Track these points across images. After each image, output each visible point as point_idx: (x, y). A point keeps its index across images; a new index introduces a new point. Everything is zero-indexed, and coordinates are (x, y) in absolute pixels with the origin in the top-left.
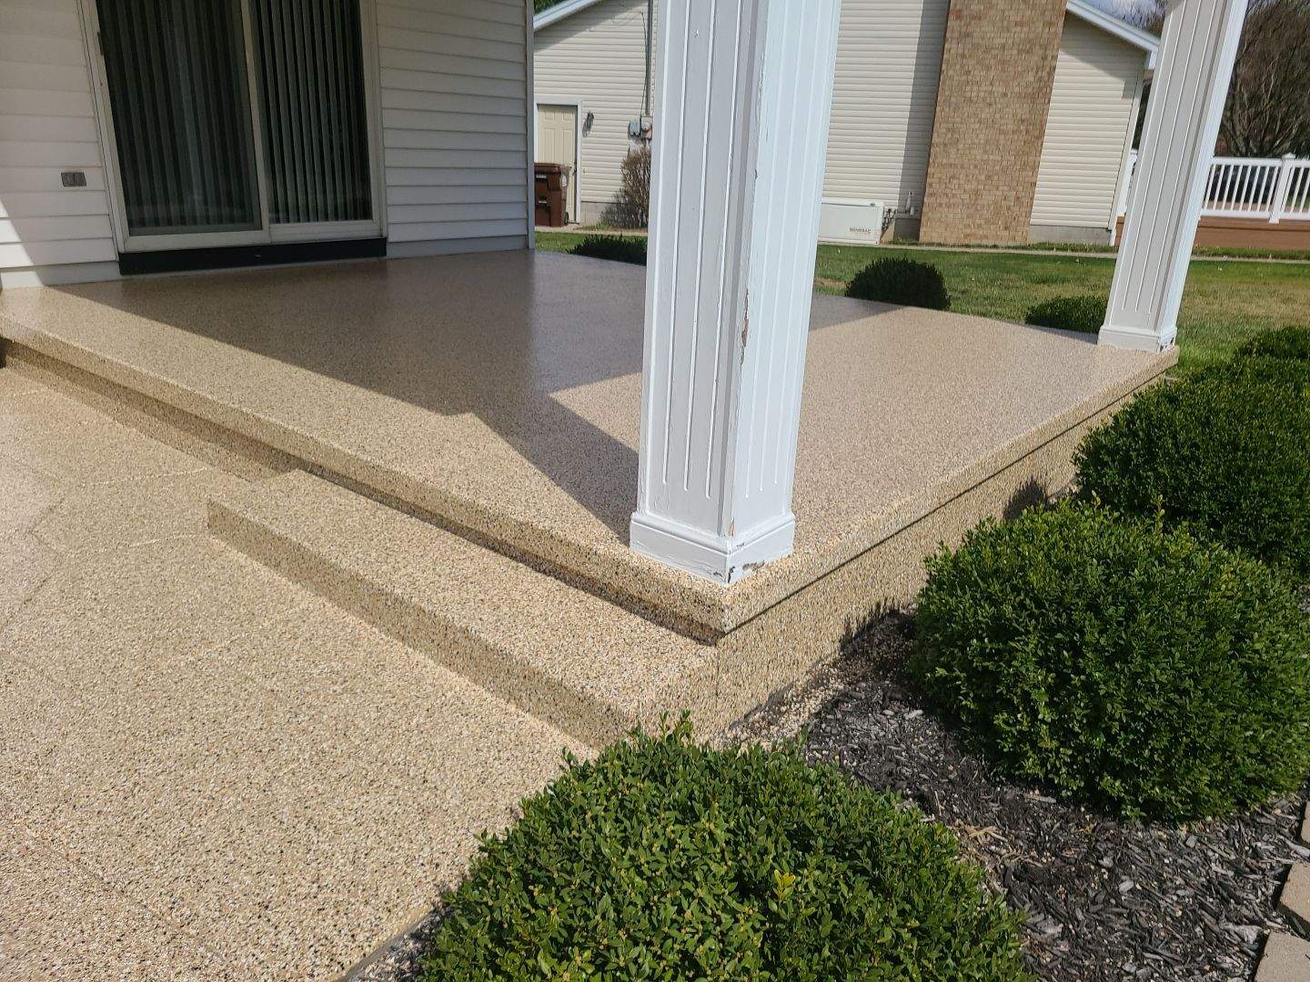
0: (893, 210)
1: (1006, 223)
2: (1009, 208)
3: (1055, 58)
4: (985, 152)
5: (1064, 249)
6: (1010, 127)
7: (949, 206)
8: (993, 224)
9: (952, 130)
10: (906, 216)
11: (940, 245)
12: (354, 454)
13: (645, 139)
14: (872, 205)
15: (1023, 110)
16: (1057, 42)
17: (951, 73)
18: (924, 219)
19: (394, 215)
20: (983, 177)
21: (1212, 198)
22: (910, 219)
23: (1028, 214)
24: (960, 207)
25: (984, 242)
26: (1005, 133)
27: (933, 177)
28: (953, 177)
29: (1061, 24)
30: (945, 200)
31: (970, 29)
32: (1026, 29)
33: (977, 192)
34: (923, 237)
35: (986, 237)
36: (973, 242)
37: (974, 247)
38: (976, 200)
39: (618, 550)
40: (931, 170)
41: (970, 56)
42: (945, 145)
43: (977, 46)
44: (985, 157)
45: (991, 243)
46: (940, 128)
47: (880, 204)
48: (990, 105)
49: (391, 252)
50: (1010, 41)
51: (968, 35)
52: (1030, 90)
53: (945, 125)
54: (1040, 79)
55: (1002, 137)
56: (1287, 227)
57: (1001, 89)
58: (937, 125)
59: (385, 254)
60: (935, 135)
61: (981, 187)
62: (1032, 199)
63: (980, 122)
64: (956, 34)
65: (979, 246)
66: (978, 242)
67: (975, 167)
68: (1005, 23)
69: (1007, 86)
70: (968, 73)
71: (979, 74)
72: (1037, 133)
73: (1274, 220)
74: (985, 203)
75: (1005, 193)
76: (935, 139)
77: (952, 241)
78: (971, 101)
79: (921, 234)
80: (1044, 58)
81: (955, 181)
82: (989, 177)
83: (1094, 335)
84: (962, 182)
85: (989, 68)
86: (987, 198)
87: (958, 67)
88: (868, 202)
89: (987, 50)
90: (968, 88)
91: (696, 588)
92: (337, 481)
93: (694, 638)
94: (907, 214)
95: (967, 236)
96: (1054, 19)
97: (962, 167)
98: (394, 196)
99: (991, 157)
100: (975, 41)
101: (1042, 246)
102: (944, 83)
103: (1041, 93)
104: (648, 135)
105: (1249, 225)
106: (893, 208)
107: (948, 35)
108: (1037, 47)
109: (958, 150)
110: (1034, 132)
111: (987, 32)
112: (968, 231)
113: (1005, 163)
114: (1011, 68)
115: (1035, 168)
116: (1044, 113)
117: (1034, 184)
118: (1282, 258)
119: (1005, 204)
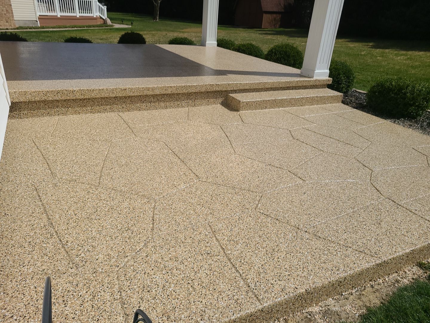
1: (6, 20)
2: (5, 14)
8: (2, 20)
23: (13, 17)
45: (5, 28)
62: (12, 11)
73: (78, 16)
75: (2, 9)
101: (22, 28)
117: (11, 5)
118: (81, 28)
119: (3, 12)
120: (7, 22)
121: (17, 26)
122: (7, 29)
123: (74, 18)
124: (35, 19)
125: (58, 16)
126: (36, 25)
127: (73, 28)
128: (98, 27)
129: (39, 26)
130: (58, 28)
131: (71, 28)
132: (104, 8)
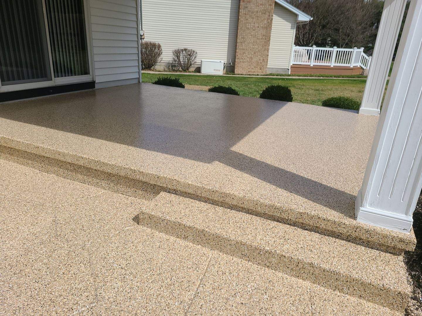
0: (225, 63)
1: (260, 67)
2: (261, 63)
3: (272, 16)
4: (253, 45)
5: (278, 76)
6: (260, 37)
7: (243, 62)
8: (257, 68)
9: (243, 38)
10: (229, 65)
11: (241, 74)
12: (201, 186)
13: (142, 38)
14: (220, 62)
15: (264, 32)
16: (273, 11)
17: (241, 19)
18: (236, 66)
19: (97, 72)
20: (253, 53)
21: (316, 59)
22: (231, 66)
23: (267, 65)
24: (247, 62)
25: (254, 74)
26: (259, 39)
27: (238, 53)
28: (244, 53)
29: (274, 5)
30: (242, 60)
31: (247, 6)
32: (263, 6)
33: (251, 58)
34: (236, 72)
35: (255, 72)
36: (251, 74)
37: (251, 75)
38: (251, 60)
39: (354, 222)
40: (237, 51)
41: (247, 14)
42: (241, 43)
43: (249, 11)
44: (253, 47)
45: (256, 74)
46: (239, 37)
47: (223, 62)
48: (254, 30)
49: (97, 86)
50: (259, 10)
51: (246, 7)
52: (266, 26)
53: (241, 36)
54: (268, 22)
55: (258, 40)
56: (335, 68)
57: (257, 25)
58: (238, 36)
59: (95, 88)
60: (238, 39)
61: (252, 56)
62: (267, 60)
63: (251, 36)
64: (243, 7)
65: (253, 75)
66: (253, 74)
67: (251, 50)
68: (257, 4)
69: (259, 24)
70: (247, 19)
71: (250, 20)
72: (268, 40)
73: (332, 66)
74: (254, 61)
75: (260, 58)
76: (238, 41)
77: (245, 73)
78: (249, 29)
79: (235, 71)
80: (269, 16)
81: (245, 54)
82: (254, 53)
83: (357, 111)
84: (247, 54)
85: (253, 18)
86: (255, 60)
87: (244, 18)
88: (219, 61)
89: (253, 13)
90: (247, 25)
91: (400, 236)
92: (185, 196)
93: (390, 253)
94: (230, 65)
95: (249, 72)
96: (272, 3)
97: (247, 49)
98: (97, 65)
99: (255, 47)
100: (249, 9)
101: (271, 75)
102: (240, 22)
103: (268, 27)
104: (143, 37)
105: (325, 67)
106: (226, 63)
107: (240, 7)
108: (267, 12)
109: (245, 44)
110: (267, 39)
111: (252, 6)
112: (249, 70)
113: (259, 49)
114: (260, 19)
115: (268, 50)
116: (270, 33)
117: (268, 55)
118: (336, 77)
119: (260, 61)
120: (260, 69)
121: (268, 73)
122: (258, 75)
123: (328, 68)
124: (288, 68)
125: (311, 66)
126: (286, 73)
127: (319, 77)
128: (348, 77)
129: (290, 74)
130: (304, 76)
131: (317, 77)
132: (369, 58)
